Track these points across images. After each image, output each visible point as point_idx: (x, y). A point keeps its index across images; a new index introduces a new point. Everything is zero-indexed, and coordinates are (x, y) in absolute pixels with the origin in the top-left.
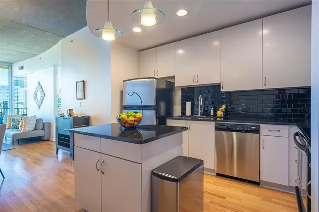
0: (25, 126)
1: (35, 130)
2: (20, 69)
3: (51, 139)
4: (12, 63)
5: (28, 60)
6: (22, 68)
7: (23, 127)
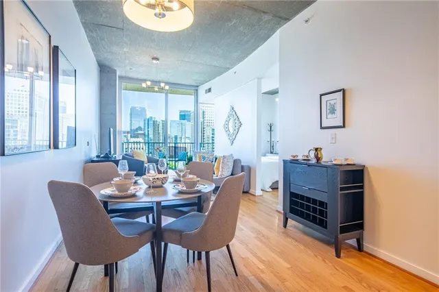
0: (222, 168)
1: (232, 175)
2: (206, 93)
3: (251, 191)
4: (198, 86)
5: (217, 78)
6: (209, 90)
7: (221, 169)
